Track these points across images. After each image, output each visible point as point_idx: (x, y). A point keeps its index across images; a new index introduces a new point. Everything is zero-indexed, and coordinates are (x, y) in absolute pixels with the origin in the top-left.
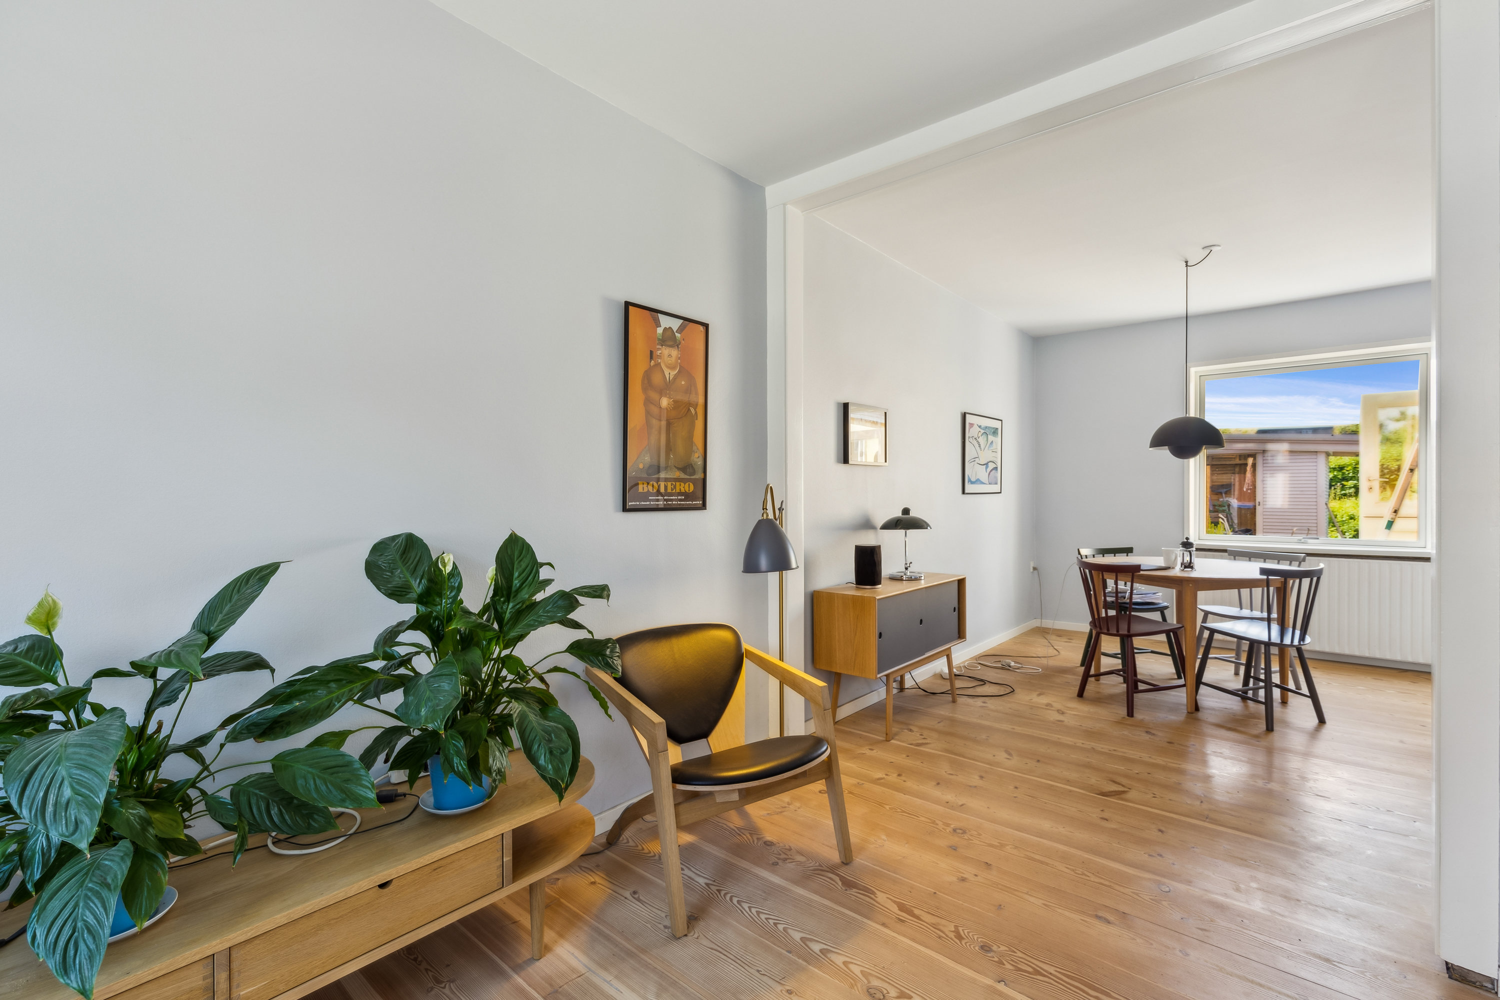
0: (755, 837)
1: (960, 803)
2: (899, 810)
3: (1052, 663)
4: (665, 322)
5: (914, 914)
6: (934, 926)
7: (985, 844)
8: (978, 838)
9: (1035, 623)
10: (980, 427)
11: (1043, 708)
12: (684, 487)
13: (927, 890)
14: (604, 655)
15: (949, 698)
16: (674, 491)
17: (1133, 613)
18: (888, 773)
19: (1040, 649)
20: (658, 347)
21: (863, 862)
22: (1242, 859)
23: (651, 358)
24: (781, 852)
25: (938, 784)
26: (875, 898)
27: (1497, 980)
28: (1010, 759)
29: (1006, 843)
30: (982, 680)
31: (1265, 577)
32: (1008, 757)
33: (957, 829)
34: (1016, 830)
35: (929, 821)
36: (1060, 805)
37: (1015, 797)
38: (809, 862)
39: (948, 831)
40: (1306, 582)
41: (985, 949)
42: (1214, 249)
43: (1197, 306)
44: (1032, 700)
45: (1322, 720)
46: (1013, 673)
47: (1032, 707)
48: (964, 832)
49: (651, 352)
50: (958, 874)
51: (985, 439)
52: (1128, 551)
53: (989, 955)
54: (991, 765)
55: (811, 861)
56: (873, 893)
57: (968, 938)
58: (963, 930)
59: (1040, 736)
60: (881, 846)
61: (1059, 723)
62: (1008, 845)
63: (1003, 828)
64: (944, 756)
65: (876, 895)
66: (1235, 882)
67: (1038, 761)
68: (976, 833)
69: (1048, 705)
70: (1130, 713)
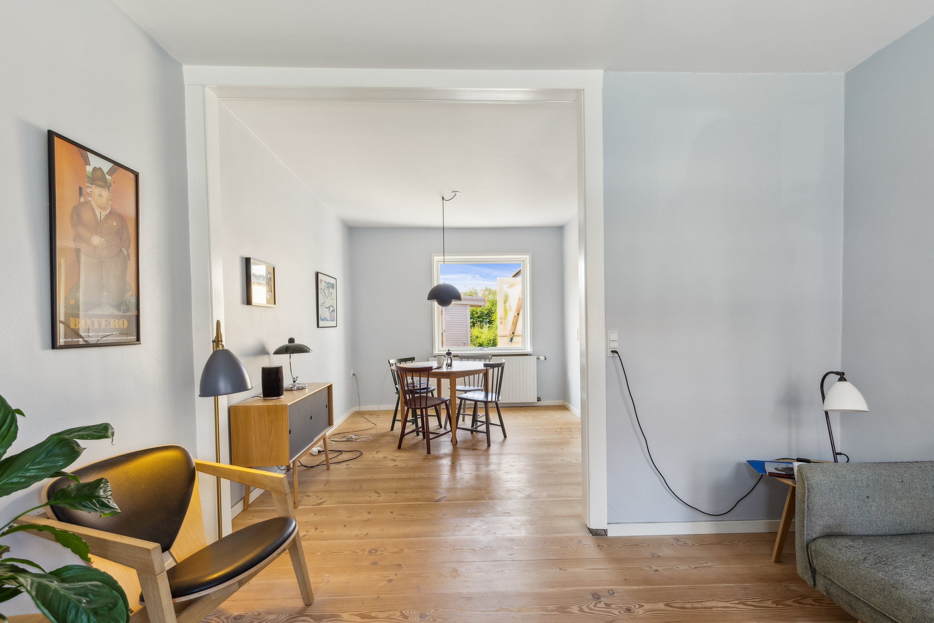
0: (223, 618)
1: (365, 533)
2: (328, 553)
3: (373, 432)
4: (95, 162)
5: (372, 616)
6: (388, 618)
7: (392, 553)
8: (386, 551)
9: (356, 409)
10: (325, 282)
11: (382, 460)
12: (118, 324)
13: (372, 597)
14: (98, 498)
15: (325, 467)
16: (108, 327)
17: (422, 395)
18: (308, 530)
19: (363, 424)
20: (87, 184)
21: (321, 598)
22: (508, 513)
23: (81, 194)
24: (253, 620)
25: (345, 526)
26: (342, 619)
27: (607, 530)
28: (380, 496)
29: (404, 547)
30: (339, 451)
31: (486, 368)
32: (379, 495)
33: (371, 550)
34: (404, 538)
35: (351, 552)
36: (420, 514)
37: (394, 518)
38: (280, 617)
39: (366, 554)
40: (496, 369)
41: (423, 616)
42: (457, 193)
43: (449, 223)
44: (374, 457)
45: (505, 436)
46: (356, 442)
47: (377, 461)
48: (376, 551)
49: (80, 189)
50: (386, 578)
51: (328, 291)
52: (412, 359)
53: (427, 619)
54: (371, 503)
55: (281, 615)
56: (339, 616)
57: (410, 615)
58: (406, 612)
59: (389, 477)
60: (328, 582)
61: (395, 467)
62: (404, 549)
63: (397, 539)
64: (340, 506)
65: (342, 617)
66: (511, 525)
67: (396, 492)
68: (383, 549)
69: (385, 457)
70: (429, 452)
